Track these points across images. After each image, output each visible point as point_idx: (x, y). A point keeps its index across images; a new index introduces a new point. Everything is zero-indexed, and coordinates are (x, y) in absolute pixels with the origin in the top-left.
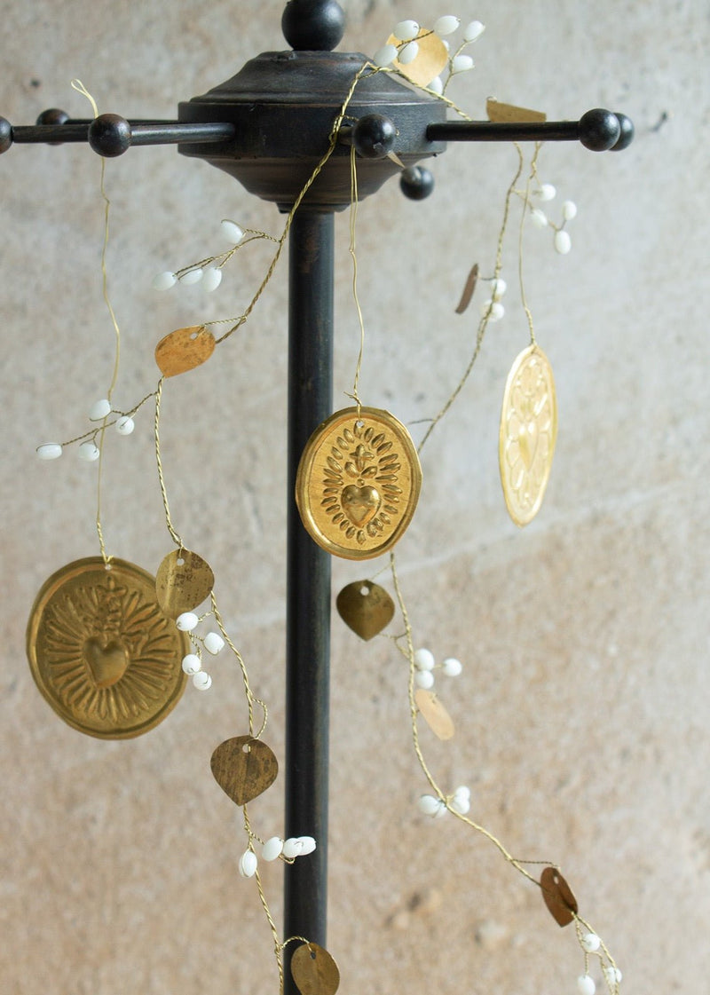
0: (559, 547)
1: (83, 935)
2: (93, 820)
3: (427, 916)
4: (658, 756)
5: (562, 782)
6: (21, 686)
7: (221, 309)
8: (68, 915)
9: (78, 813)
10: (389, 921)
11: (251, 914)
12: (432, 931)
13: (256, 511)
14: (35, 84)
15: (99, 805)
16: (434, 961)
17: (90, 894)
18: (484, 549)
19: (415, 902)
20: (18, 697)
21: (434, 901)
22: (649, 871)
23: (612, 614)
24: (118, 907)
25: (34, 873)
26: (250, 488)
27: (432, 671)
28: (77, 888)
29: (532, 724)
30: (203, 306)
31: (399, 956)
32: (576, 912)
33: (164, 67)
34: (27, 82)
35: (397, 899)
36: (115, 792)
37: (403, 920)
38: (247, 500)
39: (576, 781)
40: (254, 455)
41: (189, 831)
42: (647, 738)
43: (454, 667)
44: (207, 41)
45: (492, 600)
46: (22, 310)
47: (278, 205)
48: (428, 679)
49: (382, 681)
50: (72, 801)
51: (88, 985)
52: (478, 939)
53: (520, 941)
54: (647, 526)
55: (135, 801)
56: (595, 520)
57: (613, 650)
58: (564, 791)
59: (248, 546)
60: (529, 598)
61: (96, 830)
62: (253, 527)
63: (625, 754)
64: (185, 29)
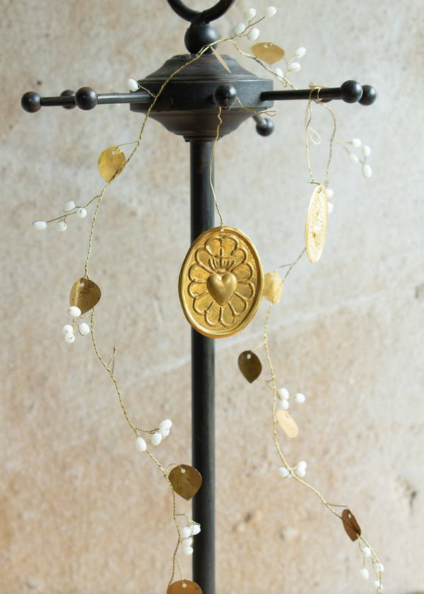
0: (322, 326)
1: (71, 539)
2: (76, 477)
3: (255, 525)
4: (377, 436)
5: (326, 452)
6: (36, 407)
7: (140, 202)
8: (63, 528)
9: (68, 473)
10: (235, 529)
11: (161, 526)
12: (258, 533)
13: (161, 310)
14: (39, 83)
15: (79, 469)
16: (259, 549)
17: (74, 517)
18: (282, 328)
19: (248, 518)
20: (35, 412)
21: (259, 517)
22: (372, 499)
23: (351, 362)
24: (90, 524)
25: (45, 506)
26: (157, 298)
27: (288, 400)
28: (68, 514)
29: (309, 421)
30: (130, 201)
31: (240, 547)
32: (359, 534)
33: (108, 73)
34: (35, 82)
35: (239, 516)
36: (88, 462)
37: (242, 528)
38: (156, 304)
39: (333, 451)
40: (159, 281)
41: (127, 482)
42: (371, 428)
43: (301, 398)
44: (131, 59)
45: (287, 355)
46: (34, 204)
47: (184, 137)
48: (285, 404)
49: (229, 400)
50: (64, 467)
51: (75, 566)
52: (282, 537)
53: (305, 537)
54: (369, 315)
55: (98, 467)
56: (342, 312)
57: (352, 381)
58: (327, 457)
59: (156, 329)
60: (307, 354)
61: (78, 483)
62: (159, 318)
63: (359, 436)
64: (119, 53)
